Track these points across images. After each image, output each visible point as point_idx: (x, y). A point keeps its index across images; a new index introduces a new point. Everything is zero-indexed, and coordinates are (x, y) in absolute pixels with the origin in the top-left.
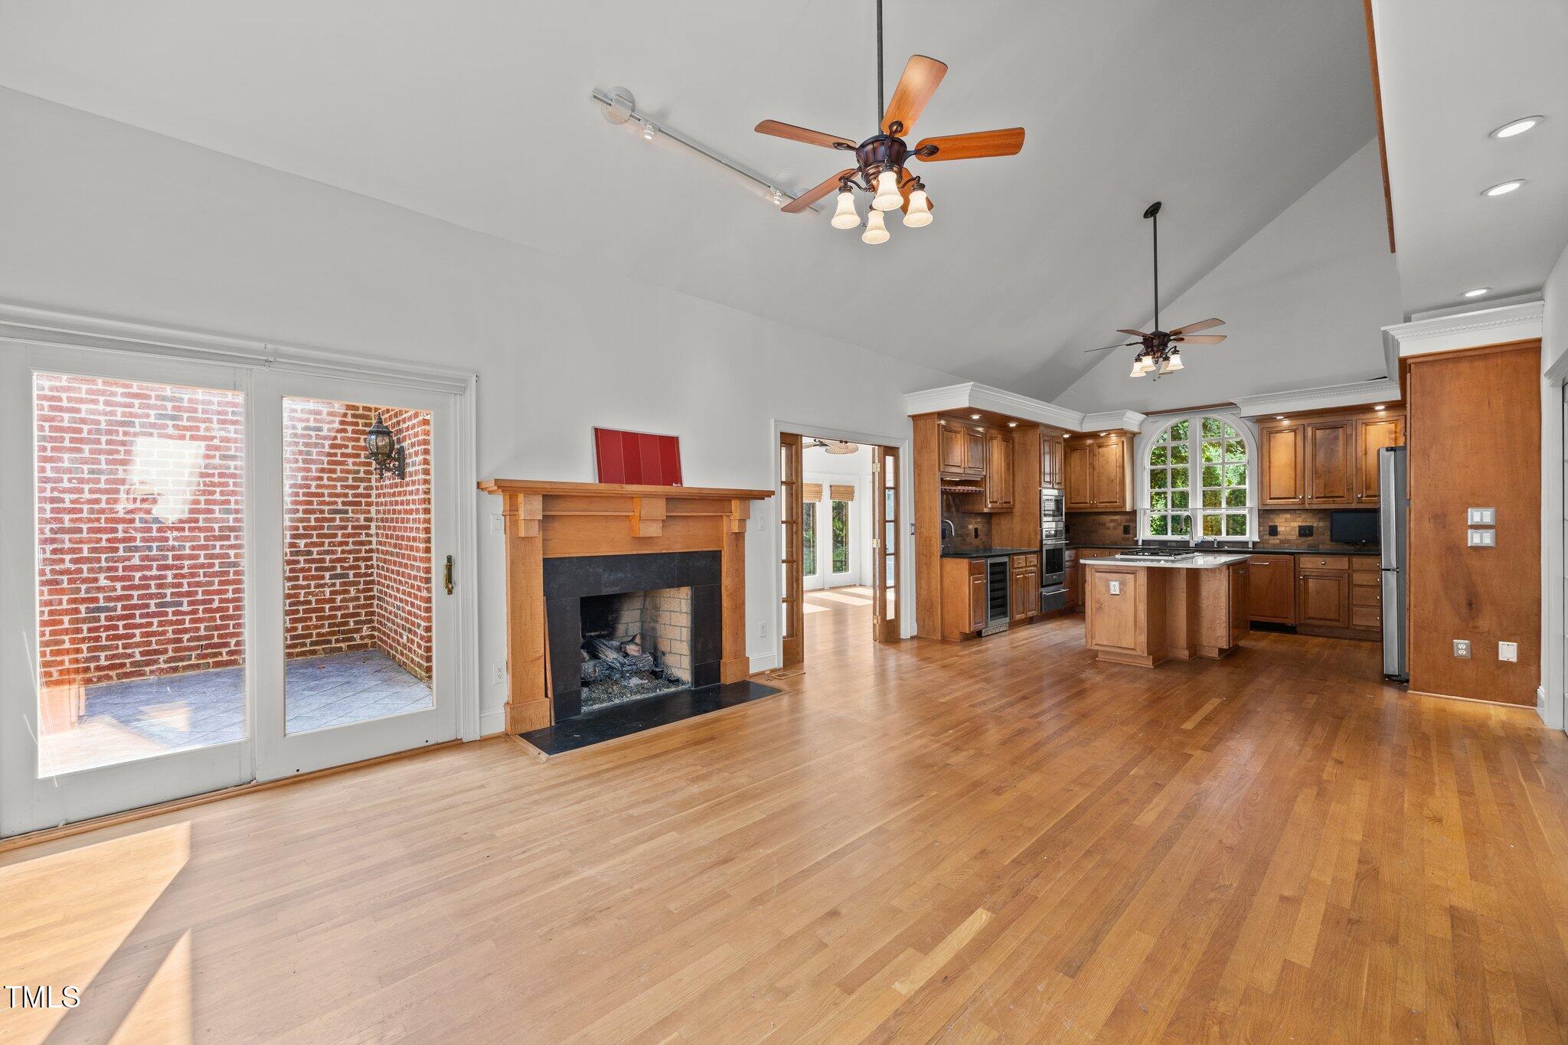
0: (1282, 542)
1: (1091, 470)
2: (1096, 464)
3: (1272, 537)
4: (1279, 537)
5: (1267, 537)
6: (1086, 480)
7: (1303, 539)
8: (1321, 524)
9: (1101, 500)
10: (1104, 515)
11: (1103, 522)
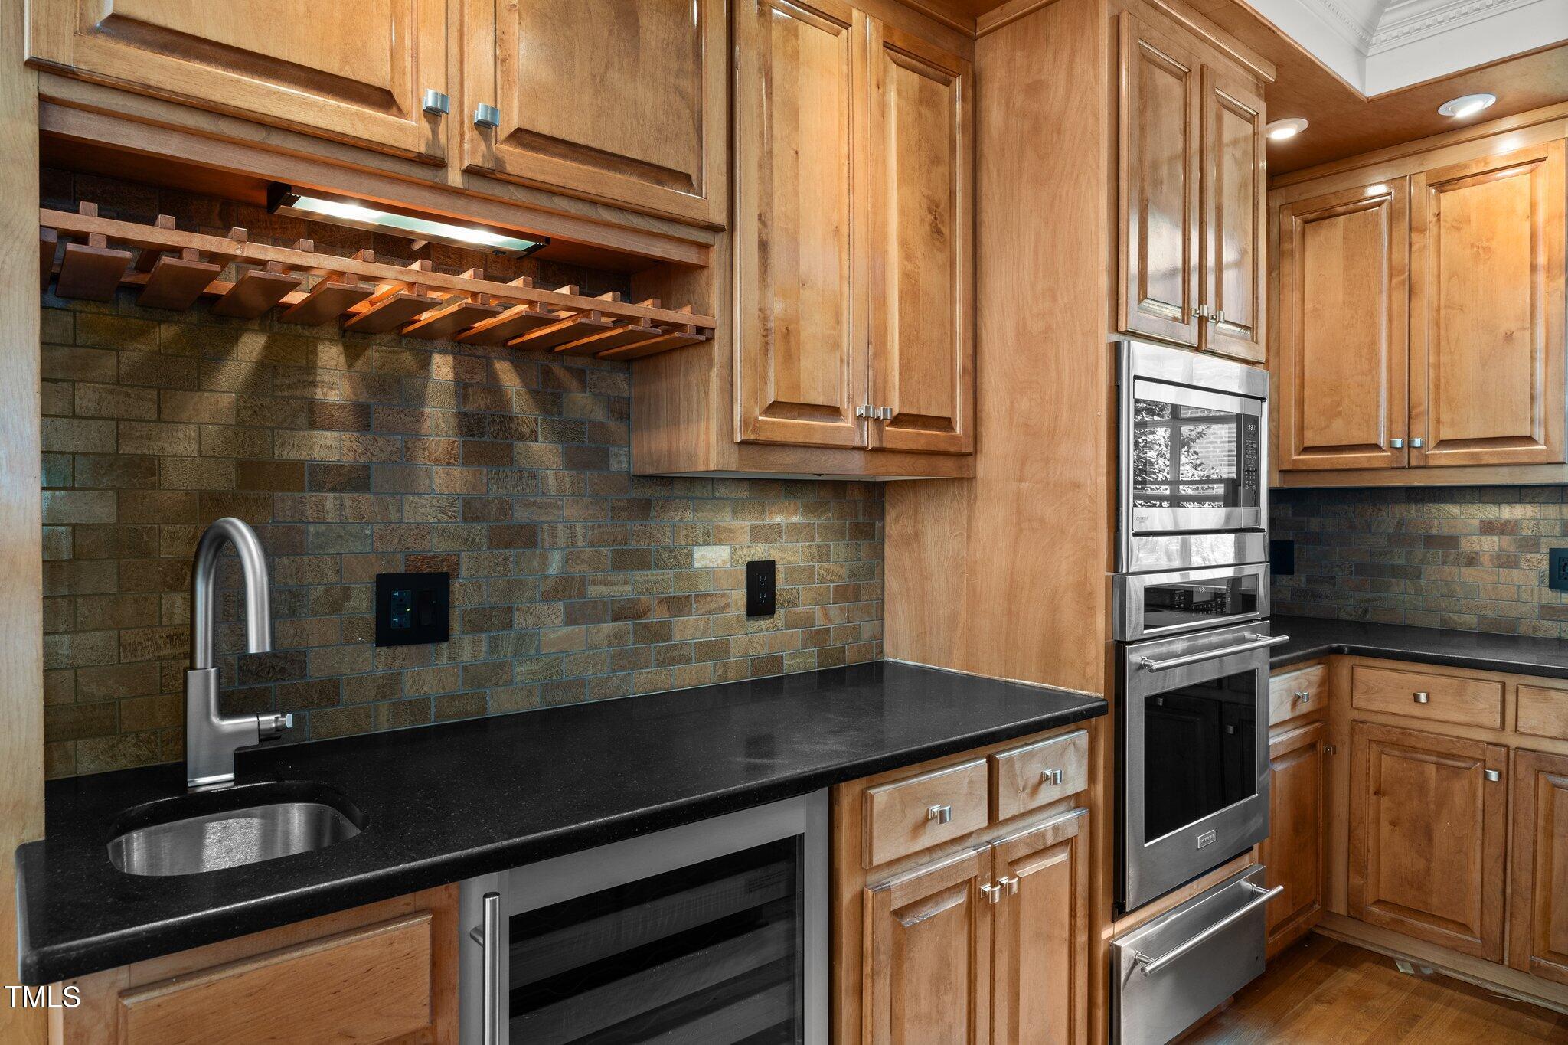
1: (1400, 296)
2: (1425, 265)
6: (1373, 344)
9: (1447, 434)
10: (1453, 501)
11: (1446, 531)
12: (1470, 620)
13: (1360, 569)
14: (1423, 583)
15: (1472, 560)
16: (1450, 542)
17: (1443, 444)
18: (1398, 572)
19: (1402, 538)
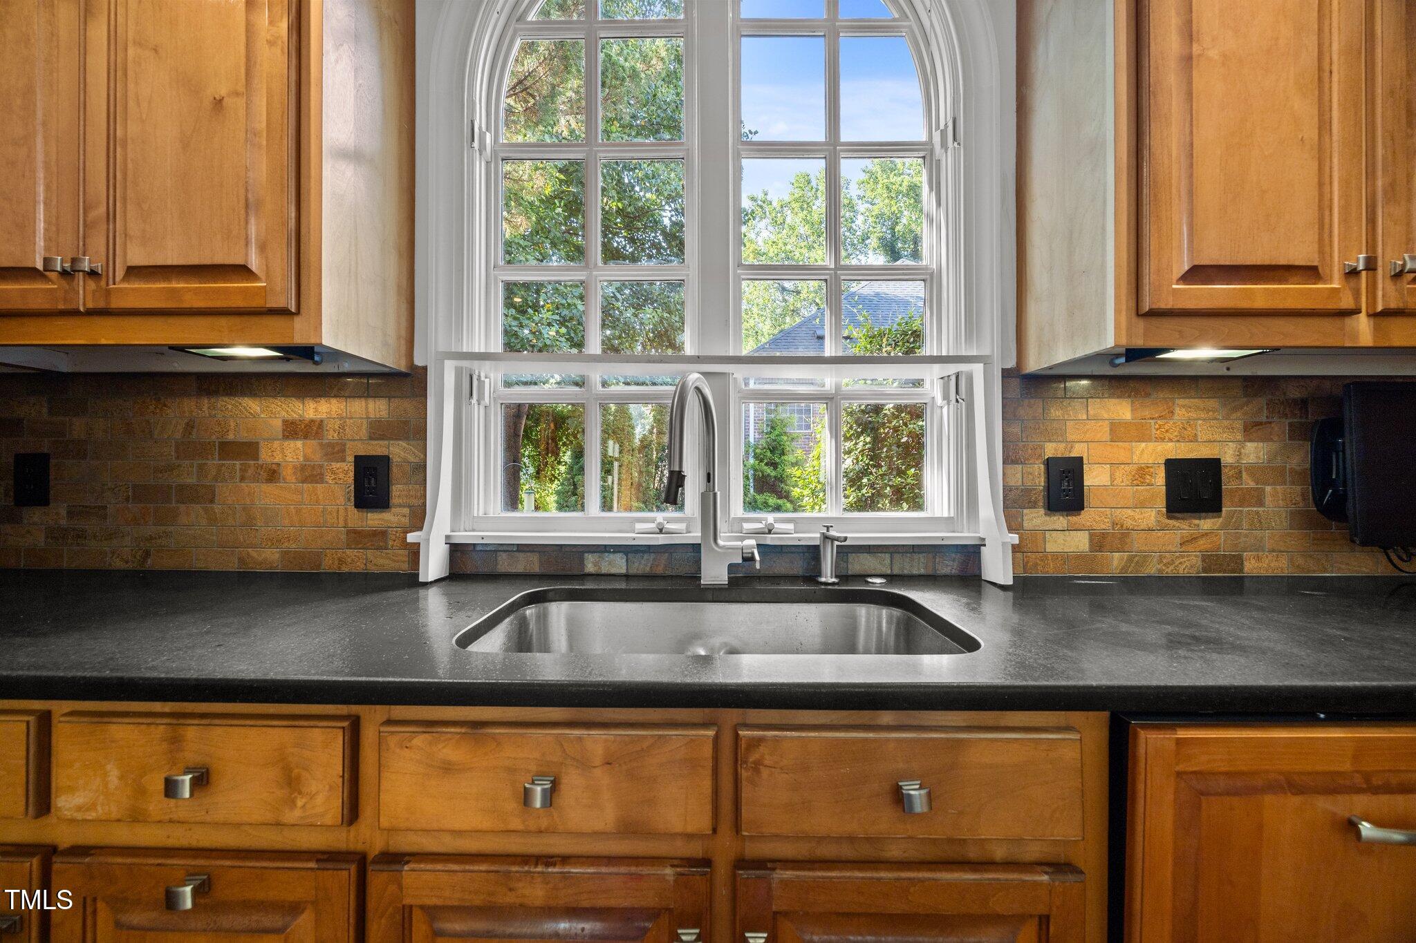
0: (1099, 542)
3: (1060, 521)
4: (1087, 517)
5: (1036, 518)
7: (1185, 527)
8: (1255, 452)
9: (137, 256)
10: (253, 394)
11: (244, 436)
12: (269, 557)
13: (142, 494)
14: (217, 508)
15: (273, 475)
16: (248, 450)
17: (134, 272)
18: (190, 495)
19: (192, 448)
